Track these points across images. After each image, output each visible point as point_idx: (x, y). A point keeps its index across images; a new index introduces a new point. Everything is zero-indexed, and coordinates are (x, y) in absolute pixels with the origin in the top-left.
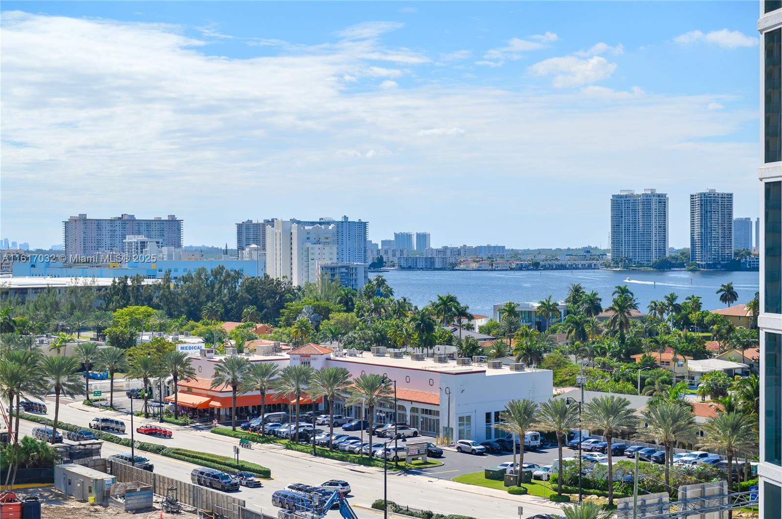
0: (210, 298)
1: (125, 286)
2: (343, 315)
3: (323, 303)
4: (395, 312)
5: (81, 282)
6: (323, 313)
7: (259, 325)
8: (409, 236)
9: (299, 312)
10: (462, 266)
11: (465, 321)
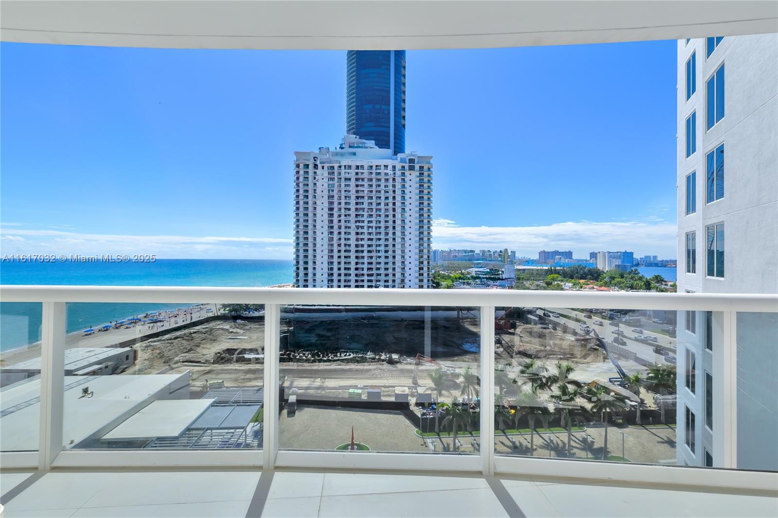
0: (577, 273)
1: (552, 270)
2: (619, 280)
3: (613, 276)
4: (638, 279)
5: (539, 268)
6: (613, 278)
7: (592, 281)
8: (650, 257)
9: (605, 278)
10: (669, 266)
11: (664, 283)
